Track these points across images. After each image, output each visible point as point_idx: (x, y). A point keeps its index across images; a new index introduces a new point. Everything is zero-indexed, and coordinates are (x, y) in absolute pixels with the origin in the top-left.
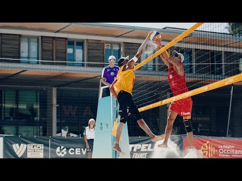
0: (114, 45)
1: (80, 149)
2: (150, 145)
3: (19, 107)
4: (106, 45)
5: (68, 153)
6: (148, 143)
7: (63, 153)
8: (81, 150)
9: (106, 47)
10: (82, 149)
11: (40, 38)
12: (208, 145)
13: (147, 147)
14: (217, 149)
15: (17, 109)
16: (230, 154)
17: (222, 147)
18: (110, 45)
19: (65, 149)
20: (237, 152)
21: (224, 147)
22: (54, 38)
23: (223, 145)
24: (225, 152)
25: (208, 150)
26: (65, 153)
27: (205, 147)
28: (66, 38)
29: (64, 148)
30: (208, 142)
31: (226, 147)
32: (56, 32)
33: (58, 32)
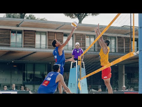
3: (35, 73)
11: (47, 33)
15: (34, 74)
22: (55, 33)
28: (62, 33)
32: (56, 29)
33: (57, 29)
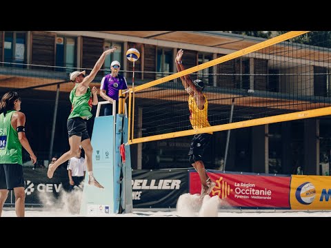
0: (68, 39)
1: (52, 185)
2: (145, 181)
4: (57, 38)
5: (36, 190)
6: (143, 179)
7: (29, 190)
8: (54, 187)
9: (56, 42)
10: (55, 185)
12: (221, 182)
13: (141, 184)
14: (233, 187)
16: (249, 195)
17: (238, 185)
18: (62, 39)
19: (32, 185)
20: (258, 192)
21: (242, 185)
23: (240, 182)
24: (244, 192)
25: (221, 190)
26: (32, 190)
27: (217, 185)
29: (30, 184)
30: (221, 178)
31: (245, 185)
